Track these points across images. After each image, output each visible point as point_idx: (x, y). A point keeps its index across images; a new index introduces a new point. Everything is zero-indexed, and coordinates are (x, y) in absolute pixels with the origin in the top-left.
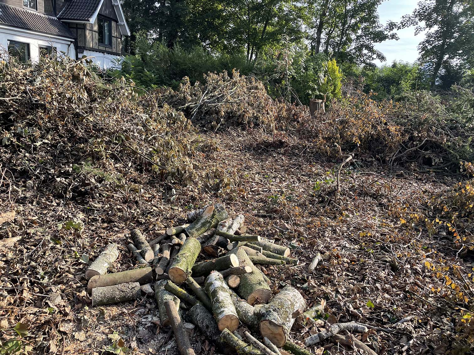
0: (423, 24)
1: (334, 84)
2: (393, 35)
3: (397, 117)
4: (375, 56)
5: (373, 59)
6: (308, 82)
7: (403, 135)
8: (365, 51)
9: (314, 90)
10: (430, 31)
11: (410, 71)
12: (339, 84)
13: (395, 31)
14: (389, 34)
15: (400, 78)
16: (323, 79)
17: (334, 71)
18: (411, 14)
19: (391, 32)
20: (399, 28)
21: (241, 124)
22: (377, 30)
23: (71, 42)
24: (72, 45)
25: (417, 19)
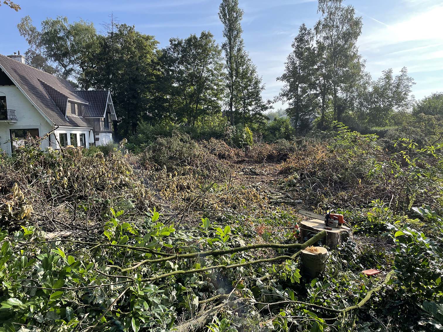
0: (285, 98)
1: (249, 138)
2: (271, 107)
3: (275, 149)
4: (263, 118)
5: (263, 120)
6: (238, 138)
7: (277, 153)
8: (258, 116)
9: (241, 141)
10: (290, 102)
11: (285, 122)
12: (252, 138)
13: (271, 104)
14: (269, 106)
15: (280, 127)
16: (245, 136)
17: (248, 132)
18: (278, 95)
19: (270, 105)
20: (273, 103)
21: (224, 157)
22: (262, 104)
23: (91, 129)
24: (92, 131)
25: (281, 98)
